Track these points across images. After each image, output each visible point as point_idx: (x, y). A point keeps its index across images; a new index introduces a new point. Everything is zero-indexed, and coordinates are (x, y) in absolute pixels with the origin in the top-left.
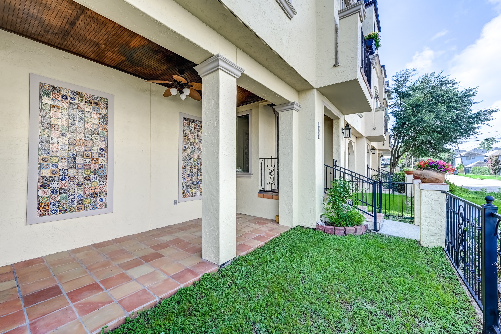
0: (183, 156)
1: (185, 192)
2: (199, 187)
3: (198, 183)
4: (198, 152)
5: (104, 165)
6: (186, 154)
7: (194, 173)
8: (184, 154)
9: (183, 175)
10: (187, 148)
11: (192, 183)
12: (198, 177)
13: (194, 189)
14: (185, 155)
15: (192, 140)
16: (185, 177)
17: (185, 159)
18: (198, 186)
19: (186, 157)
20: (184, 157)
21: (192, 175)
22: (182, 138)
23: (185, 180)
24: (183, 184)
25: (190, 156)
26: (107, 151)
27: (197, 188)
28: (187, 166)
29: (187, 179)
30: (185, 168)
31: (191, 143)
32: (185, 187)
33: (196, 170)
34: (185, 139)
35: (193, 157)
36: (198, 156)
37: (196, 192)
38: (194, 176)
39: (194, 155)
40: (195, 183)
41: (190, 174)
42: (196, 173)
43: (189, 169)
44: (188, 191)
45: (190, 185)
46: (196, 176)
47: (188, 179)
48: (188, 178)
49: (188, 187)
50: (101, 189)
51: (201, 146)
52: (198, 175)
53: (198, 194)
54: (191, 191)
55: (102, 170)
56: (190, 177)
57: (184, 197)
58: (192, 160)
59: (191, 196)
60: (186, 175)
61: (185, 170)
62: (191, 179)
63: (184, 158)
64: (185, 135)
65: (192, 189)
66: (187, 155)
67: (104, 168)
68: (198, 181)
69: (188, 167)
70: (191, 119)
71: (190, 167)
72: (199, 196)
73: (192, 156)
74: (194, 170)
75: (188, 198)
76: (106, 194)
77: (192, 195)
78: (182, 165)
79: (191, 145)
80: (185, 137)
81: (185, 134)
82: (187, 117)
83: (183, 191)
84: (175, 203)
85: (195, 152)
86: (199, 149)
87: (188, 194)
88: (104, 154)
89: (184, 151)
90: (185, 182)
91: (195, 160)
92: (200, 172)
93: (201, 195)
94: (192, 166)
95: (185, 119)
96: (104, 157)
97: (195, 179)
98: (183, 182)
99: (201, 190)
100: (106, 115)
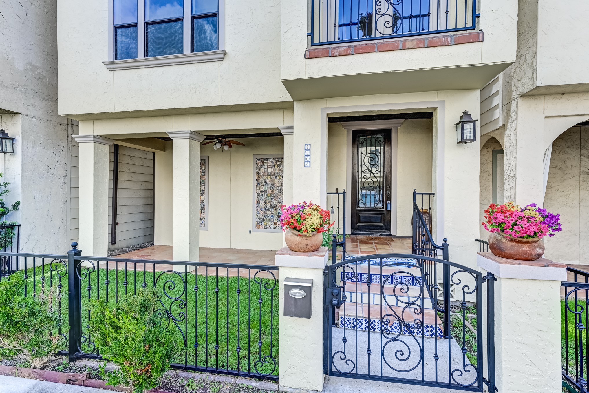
1: (258, 224)
2: (273, 221)
3: (272, 216)
4: (273, 188)
5: (204, 200)
6: (260, 190)
7: (267, 207)
8: (257, 190)
9: (257, 209)
10: (260, 185)
11: (265, 216)
12: (272, 211)
13: (268, 222)
14: (259, 191)
15: (265, 177)
16: (258, 211)
17: (258, 195)
18: (272, 220)
19: (260, 193)
21: (265, 209)
22: (256, 177)
23: (258, 213)
24: (257, 216)
25: (263, 191)
26: (205, 192)
27: (271, 221)
28: (261, 201)
29: (260, 213)
30: (258, 202)
31: (265, 180)
32: (258, 220)
34: (259, 177)
35: (267, 193)
36: (272, 191)
37: (270, 225)
38: (267, 210)
39: (268, 191)
40: (269, 216)
41: (264, 208)
44: (262, 223)
45: (264, 218)
46: (270, 210)
47: (262, 212)
48: (262, 211)
49: (262, 220)
50: (202, 215)
51: (275, 182)
52: (272, 209)
53: (272, 227)
54: (265, 224)
56: (264, 210)
57: (257, 228)
58: (265, 195)
59: (264, 228)
60: (260, 209)
61: (258, 204)
62: (265, 213)
63: (257, 194)
64: (258, 174)
65: (266, 221)
66: (261, 191)
67: (204, 203)
68: (272, 215)
69: (262, 202)
70: (265, 158)
71: (264, 202)
72: (273, 229)
73: (265, 192)
74: (267, 205)
75: (262, 229)
76: (205, 218)
77: (266, 227)
78: (256, 199)
79: (265, 182)
80: (259, 175)
81: (259, 172)
82: (260, 157)
83: (257, 222)
84: (250, 232)
85: (269, 188)
86: (273, 185)
87: (262, 225)
88: (204, 194)
89: (258, 188)
90: (258, 215)
91: (269, 195)
92: (274, 207)
93: (275, 228)
94: (265, 201)
95: (259, 160)
96: (204, 196)
97: (269, 213)
98: (257, 214)
99: (276, 224)
100: (205, 169)
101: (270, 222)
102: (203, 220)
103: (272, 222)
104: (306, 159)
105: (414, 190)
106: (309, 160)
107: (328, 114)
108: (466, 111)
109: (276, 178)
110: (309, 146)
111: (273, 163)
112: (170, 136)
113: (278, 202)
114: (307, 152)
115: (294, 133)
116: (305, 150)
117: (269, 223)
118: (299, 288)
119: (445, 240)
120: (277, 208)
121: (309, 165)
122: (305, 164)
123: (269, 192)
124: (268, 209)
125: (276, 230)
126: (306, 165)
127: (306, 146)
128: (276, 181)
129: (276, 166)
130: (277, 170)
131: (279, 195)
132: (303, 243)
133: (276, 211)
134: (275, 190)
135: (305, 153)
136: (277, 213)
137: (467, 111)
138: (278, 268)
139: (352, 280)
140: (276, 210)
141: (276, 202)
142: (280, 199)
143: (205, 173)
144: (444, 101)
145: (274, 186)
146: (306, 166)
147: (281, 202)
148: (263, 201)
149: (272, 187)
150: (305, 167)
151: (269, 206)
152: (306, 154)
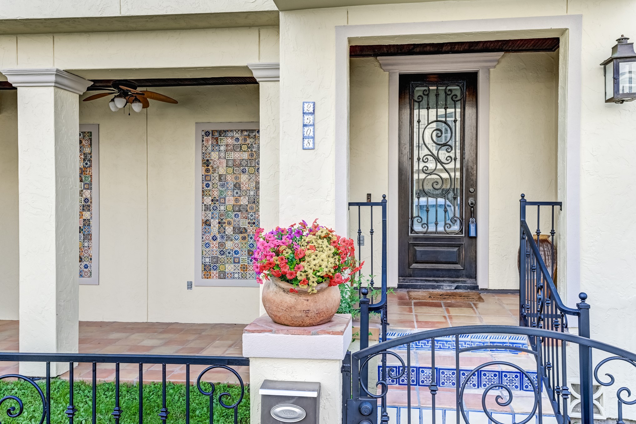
0: (203, 203)
1: (207, 270)
2: (239, 262)
3: (236, 252)
4: (237, 193)
5: (89, 220)
6: (210, 198)
7: (226, 233)
8: (205, 198)
9: (204, 237)
10: (211, 187)
11: (222, 253)
12: (236, 242)
13: (227, 265)
14: (208, 200)
15: (222, 171)
16: (207, 242)
17: (207, 208)
18: (237, 260)
19: (210, 203)
20: (205, 203)
21: (222, 237)
22: (201, 170)
23: (207, 245)
24: (204, 253)
25: (217, 200)
26: (91, 202)
27: (234, 262)
28: (212, 220)
29: (212, 245)
30: (207, 223)
31: (220, 176)
32: (207, 260)
33: (232, 228)
34: (207, 171)
35: (225, 203)
36: (237, 200)
37: (232, 271)
38: (227, 240)
39: (227, 198)
40: (229, 253)
41: (218, 236)
42: (232, 233)
43: (217, 226)
44: (215, 268)
45: (219, 256)
46: (231, 240)
47: (214, 245)
48: (215, 242)
49: (214, 260)
50: (86, 252)
51: (242, 181)
52: (237, 238)
53: (236, 275)
54: (222, 268)
55: (86, 227)
56: (219, 240)
57: (205, 278)
58: (222, 208)
59: (220, 278)
60: (211, 238)
61: (207, 227)
62: (221, 245)
63: (205, 205)
64: (207, 163)
65: (224, 263)
66: (212, 200)
67: (89, 225)
68: (236, 249)
69: (215, 223)
70: (220, 129)
71: (219, 223)
72: (239, 280)
73: (223, 201)
74: (226, 228)
75: (215, 280)
76: (91, 259)
77: (223, 275)
78: (201, 217)
79: (220, 180)
80: (208, 166)
81: (208, 160)
82: (210, 128)
83: (205, 266)
84: (190, 285)
85: (230, 193)
86: (237, 186)
87: (215, 272)
88: (89, 206)
89: (206, 193)
90: (207, 249)
91: (230, 208)
92: (241, 233)
93: (244, 277)
94: (222, 220)
95: (207, 133)
96: (89, 210)
97: (229, 245)
98: (204, 249)
99: (244, 268)
100: (91, 154)
101: (232, 265)
102: (87, 263)
103: (237, 265)
104: (305, 133)
105: (523, 196)
106: (311, 134)
107: (350, 40)
108: (622, 36)
109: (243, 172)
110: (312, 106)
111: (237, 139)
112: (10, 80)
113: (249, 223)
114: (309, 119)
115: (281, 79)
116: (304, 113)
117: (230, 268)
118: (292, 401)
119: (582, 296)
120: (246, 235)
121: (311, 146)
122: (303, 143)
123: (230, 201)
124: (229, 238)
125: (245, 281)
126: (305, 145)
127: (306, 105)
128: (244, 178)
129: (244, 148)
130: (245, 156)
131: (252, 208)
132: (299, 307)
133: (244, 242)
134: (242, 198)
135: (304, 120)
136: (247, 246)
137: (625, 36)
138: (249, 361)
139: (401, 383)
140: (244, 238)
141: (243, 223)
142: (252, 216)
143: (90, 161)
144: (580, 16)
145: (239, 188)
146: (305, 147)
147: (254, 223)
148: (217, 221)
149: (235, 191)
150: (304, 149)
151: (229, 230)
152: (305, 123)
